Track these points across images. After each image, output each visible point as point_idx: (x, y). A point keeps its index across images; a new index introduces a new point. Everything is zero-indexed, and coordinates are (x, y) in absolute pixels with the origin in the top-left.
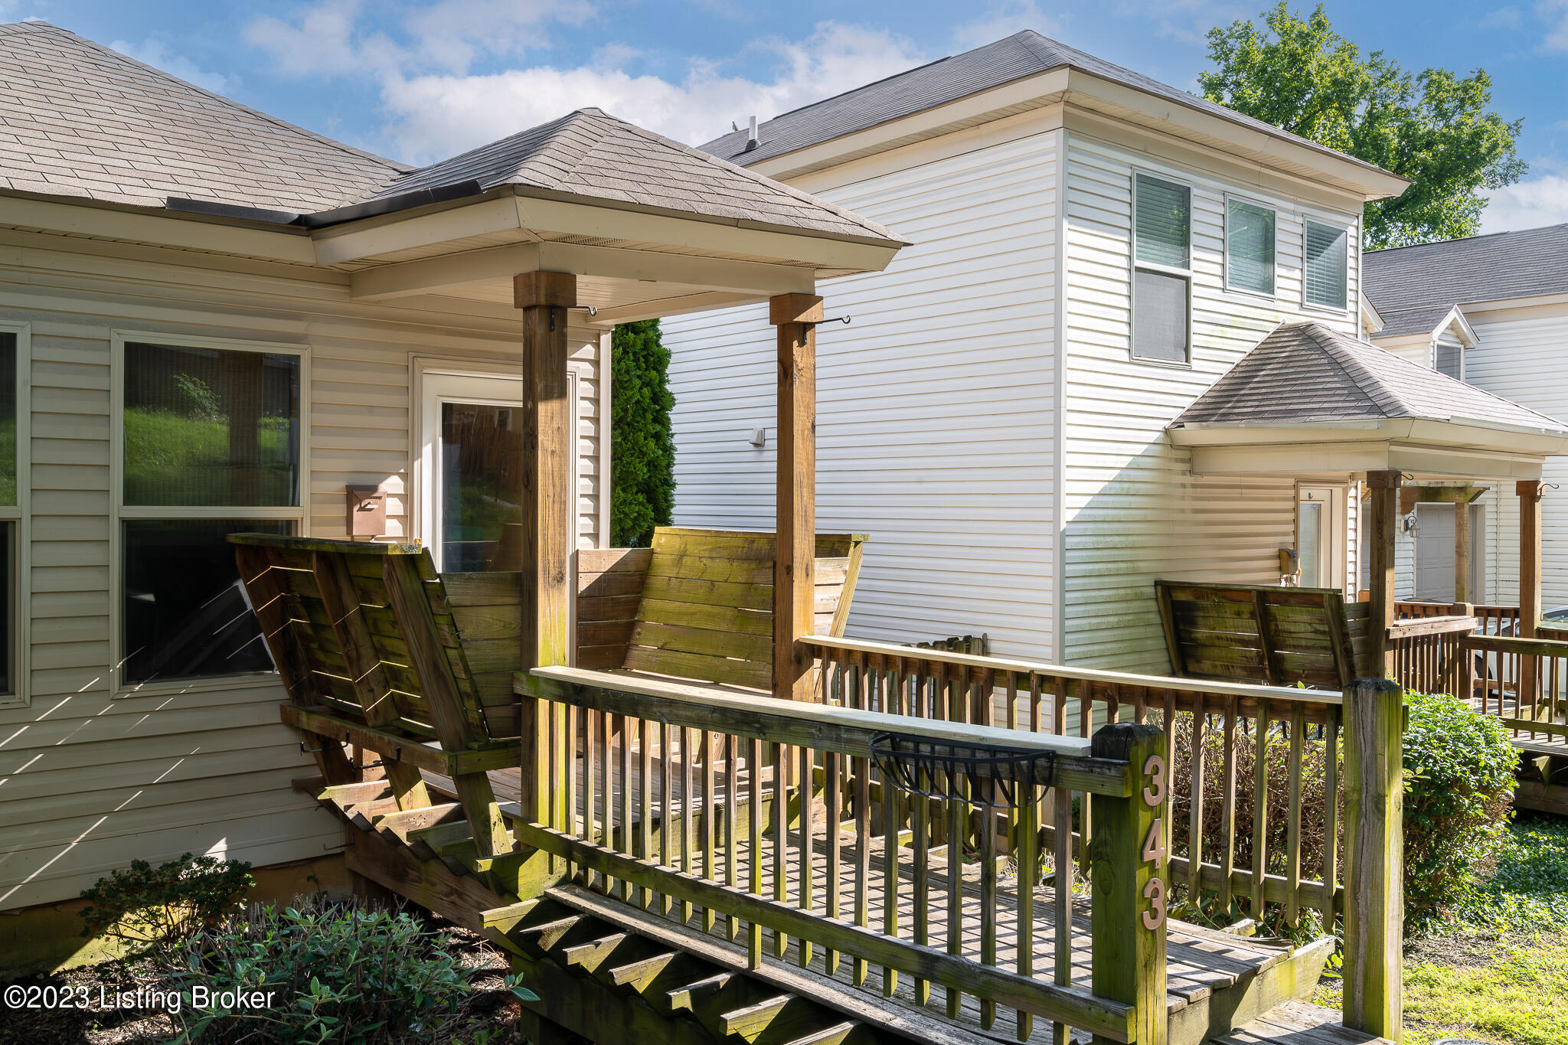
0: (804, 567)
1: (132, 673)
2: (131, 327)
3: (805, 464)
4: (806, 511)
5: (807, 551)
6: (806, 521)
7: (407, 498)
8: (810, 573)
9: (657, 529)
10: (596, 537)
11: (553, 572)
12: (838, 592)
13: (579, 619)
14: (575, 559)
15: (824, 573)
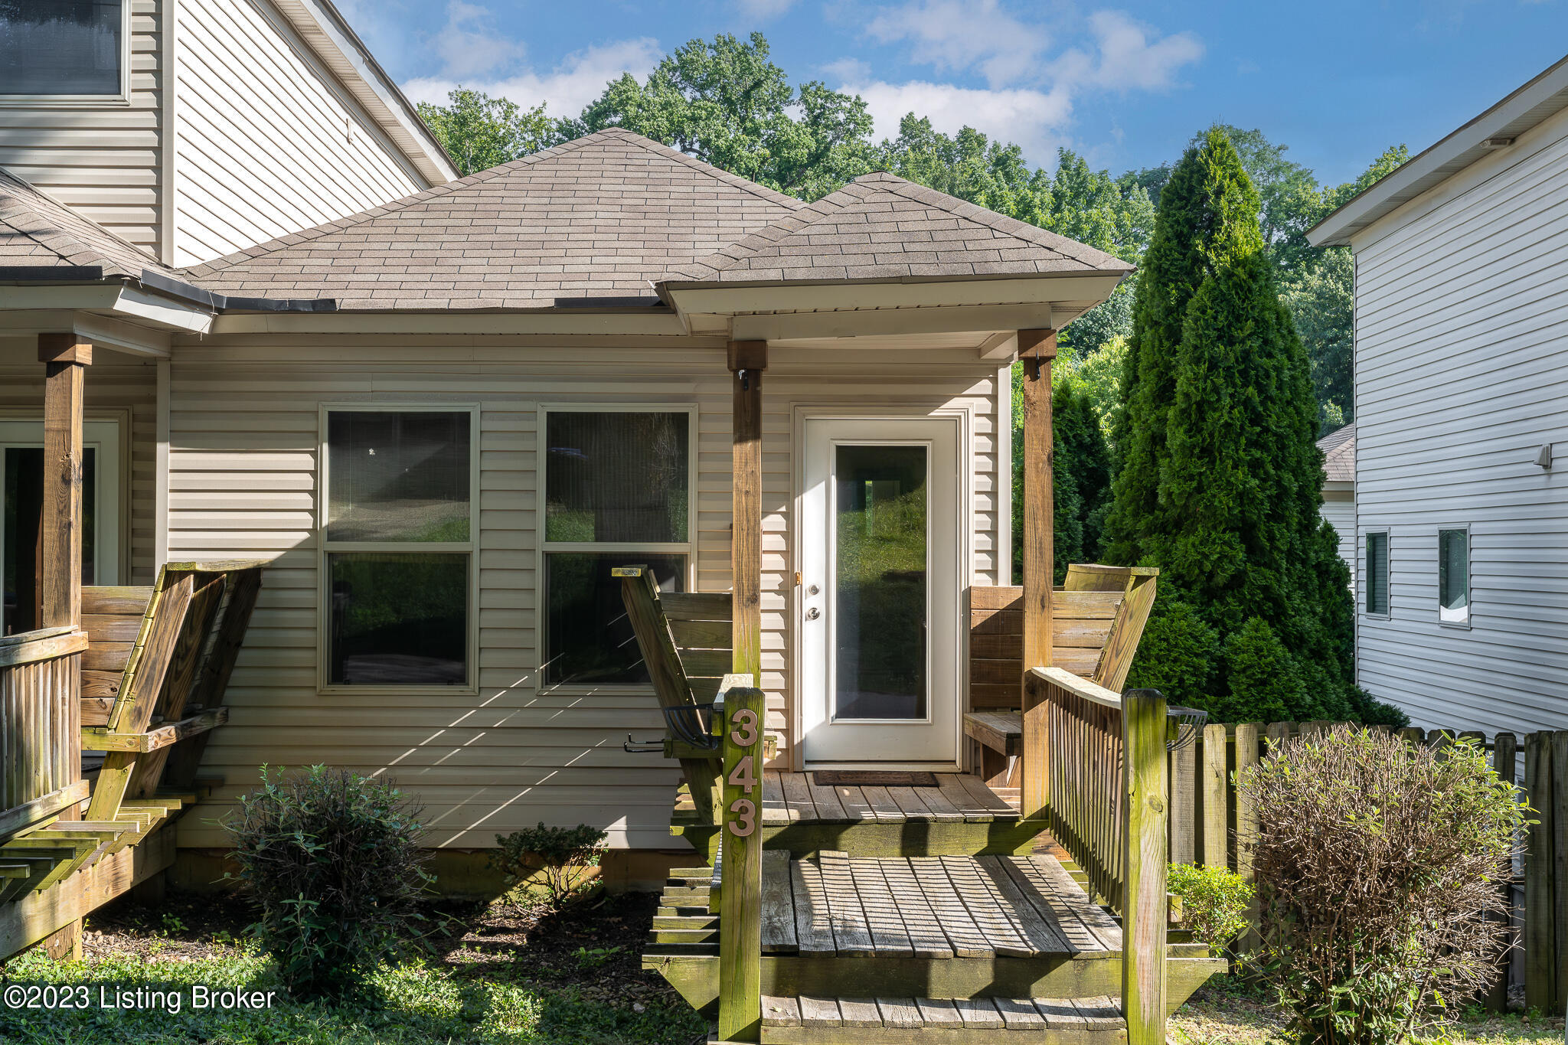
0: (1039, 598)
1: (552, 676)
2: (551, 400)
3: (1040, 497)
4: (1041, 543)
5: (1042, 583)
6: (1041, 553)
7: (789, 535)
8: (1047, 605)
9: (1071, 567)
10: (994, 573)
11: (746, 594)
12: (1107, 627)
13: (972, 655)
14: (968, 593)
15: (1088, 607)
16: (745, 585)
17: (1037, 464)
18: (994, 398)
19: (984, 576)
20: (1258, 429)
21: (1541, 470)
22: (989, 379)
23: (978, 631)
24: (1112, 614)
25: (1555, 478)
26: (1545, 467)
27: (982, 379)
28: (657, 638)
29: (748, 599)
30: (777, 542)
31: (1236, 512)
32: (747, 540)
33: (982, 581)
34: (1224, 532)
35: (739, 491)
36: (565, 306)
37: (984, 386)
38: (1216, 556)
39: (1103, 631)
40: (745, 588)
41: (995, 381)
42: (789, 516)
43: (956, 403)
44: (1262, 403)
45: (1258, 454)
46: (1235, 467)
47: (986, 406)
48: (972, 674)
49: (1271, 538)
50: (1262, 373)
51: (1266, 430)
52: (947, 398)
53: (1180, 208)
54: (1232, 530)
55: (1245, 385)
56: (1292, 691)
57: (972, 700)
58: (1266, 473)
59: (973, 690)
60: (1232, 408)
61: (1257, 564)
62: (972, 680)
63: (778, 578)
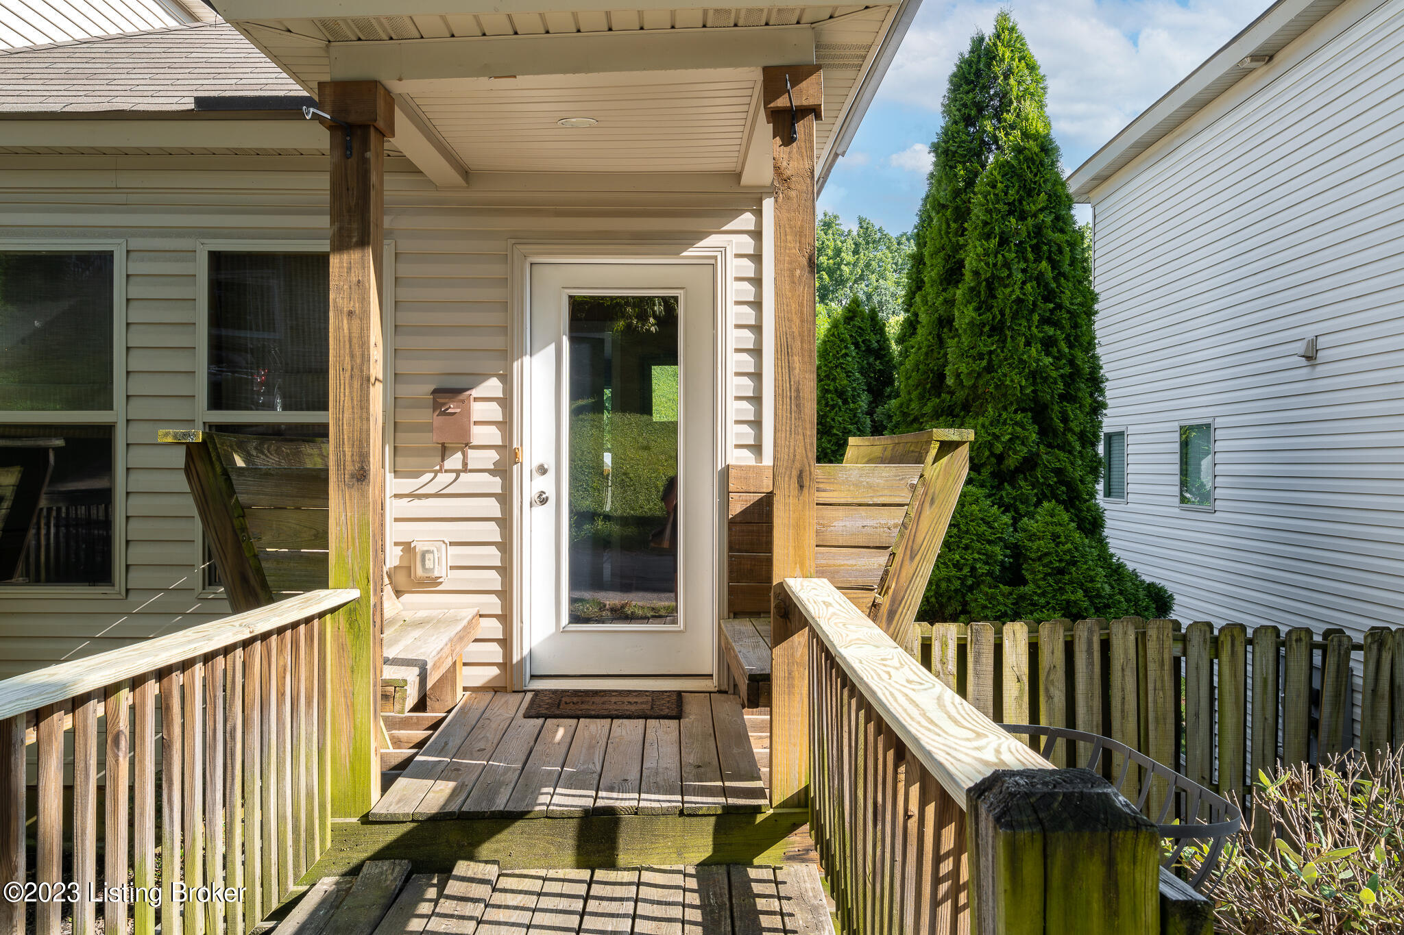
0: (795, 473)
3: (797, 322)
4: (798, 391)
5: (800, 451)
7: (506, 402)
8: (806, 483)
9: (852, 440)
10: (757, 448)
11: (350, 468)
12: (897, 516)
13: (731, 549)
14: (725, 473)
15: (870, 486)
16: (348, 455)
17: (792, 271)
18: (757, 235)
19: (746, 453)
20: (1051, 306)
21: (1303, 362)
22: (752, 212)
23: (738, 520)
24: (905, 497)
25: (1319, 368)
26: (1308, 358)
27: (742, 212)
29: (352, 476)
31: (1028, 391)
32: (351, 386)
33: (743, 458)
34: (1016, 412)
35: (339, 311)
36: (210, 108)
37: (746, 220)
38: (1008, 437)
39: (891, 522)
40: (348, 458)
41: (759, 213)
42: (506, 379)
43: (713, 240)
44: (1055, 279)
45: (1051, 331)
46: (1028, 344)
47: (747, 243)
48: (731, 572)
49: (1065, 420)
50: (1054, 248)
51: (1059, 307)
52: (706, 234)
53: (968, 93)
54: (1024, 410)
55: (1038, 260)
56: (1092, 581)
57: (731, 604)
58: (1059, 351)
59: (731, 591)
60: (1024, 283)
61: (1050, 446)
62: (731, 579)
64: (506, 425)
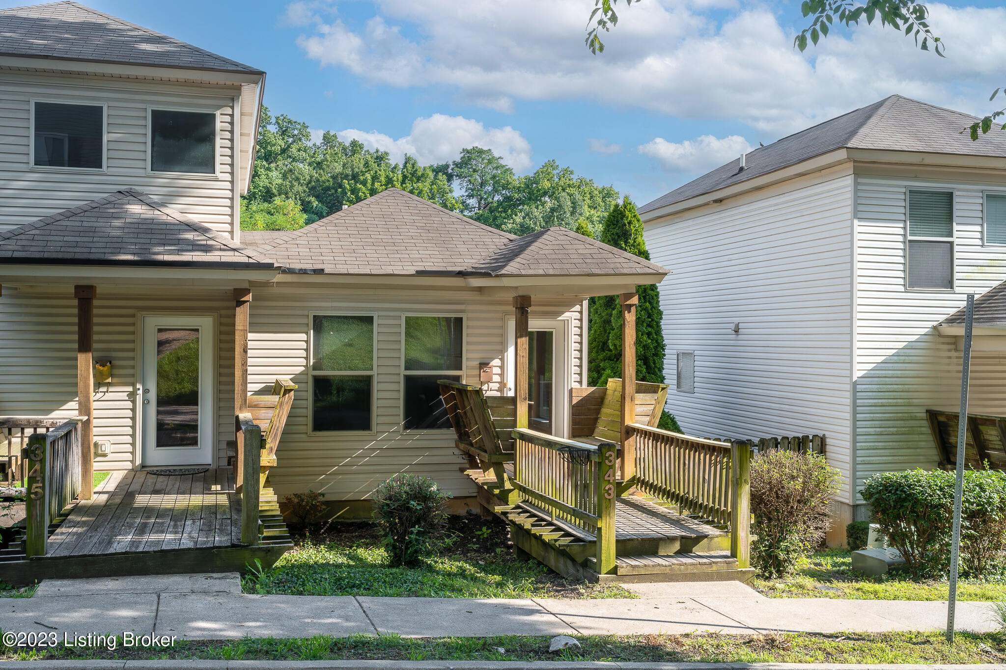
0: (630, 397)
1: (407, 426)
2: (408, 311)
5: (632, 391)
7: (502, 367)
8: (633, 400)
9: (610, 380)
10: (580, 382)
11: (523, 397)
12: (652, 407)
13: (573, 415)
14: (571, 391)
15: (645, 400)
17: (630, 345)
18: (581, 312)
19: (577, 383)
20: (650, 320)
21: (733, 332)
22: (580, 305)
23: (575, 405)
24: (654, 402)
25: (740, 336)
26: (735, 331)
27: (575, 305)
28: (483, 415)
29: (523, 399)
30: (497, 370)
31: (642, 353)
33: (576, 385)
36: (420, 273)
37: (578, 308)
39: (650, 409)
40: (522, 394)
41: (582, 306)
42: (502, 360)
43: (567, 314)
44: (651, 309)
45: (650, 329)
46: (642, 335)
47: (578, 315)
48: (573, 422)
49: (654, 363)
50: (651, 297)
51: (653, 320)
52: (563, 313)
53: (614, 228)
54: (640, 359)
55: (645, 302)
56: (667, 424)
57: (573, 433)
58: (653, 337)
59: (573, 429)
60: (641, 311)
61: (649, 373)
62: (573, 425)
63: (498, 385)
64: (502, 375)
